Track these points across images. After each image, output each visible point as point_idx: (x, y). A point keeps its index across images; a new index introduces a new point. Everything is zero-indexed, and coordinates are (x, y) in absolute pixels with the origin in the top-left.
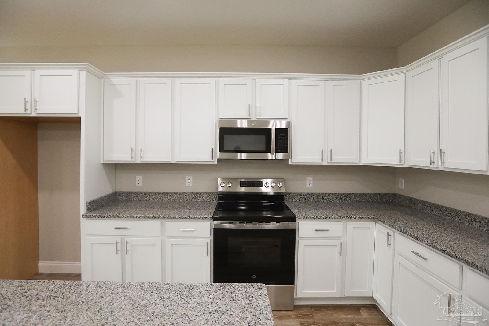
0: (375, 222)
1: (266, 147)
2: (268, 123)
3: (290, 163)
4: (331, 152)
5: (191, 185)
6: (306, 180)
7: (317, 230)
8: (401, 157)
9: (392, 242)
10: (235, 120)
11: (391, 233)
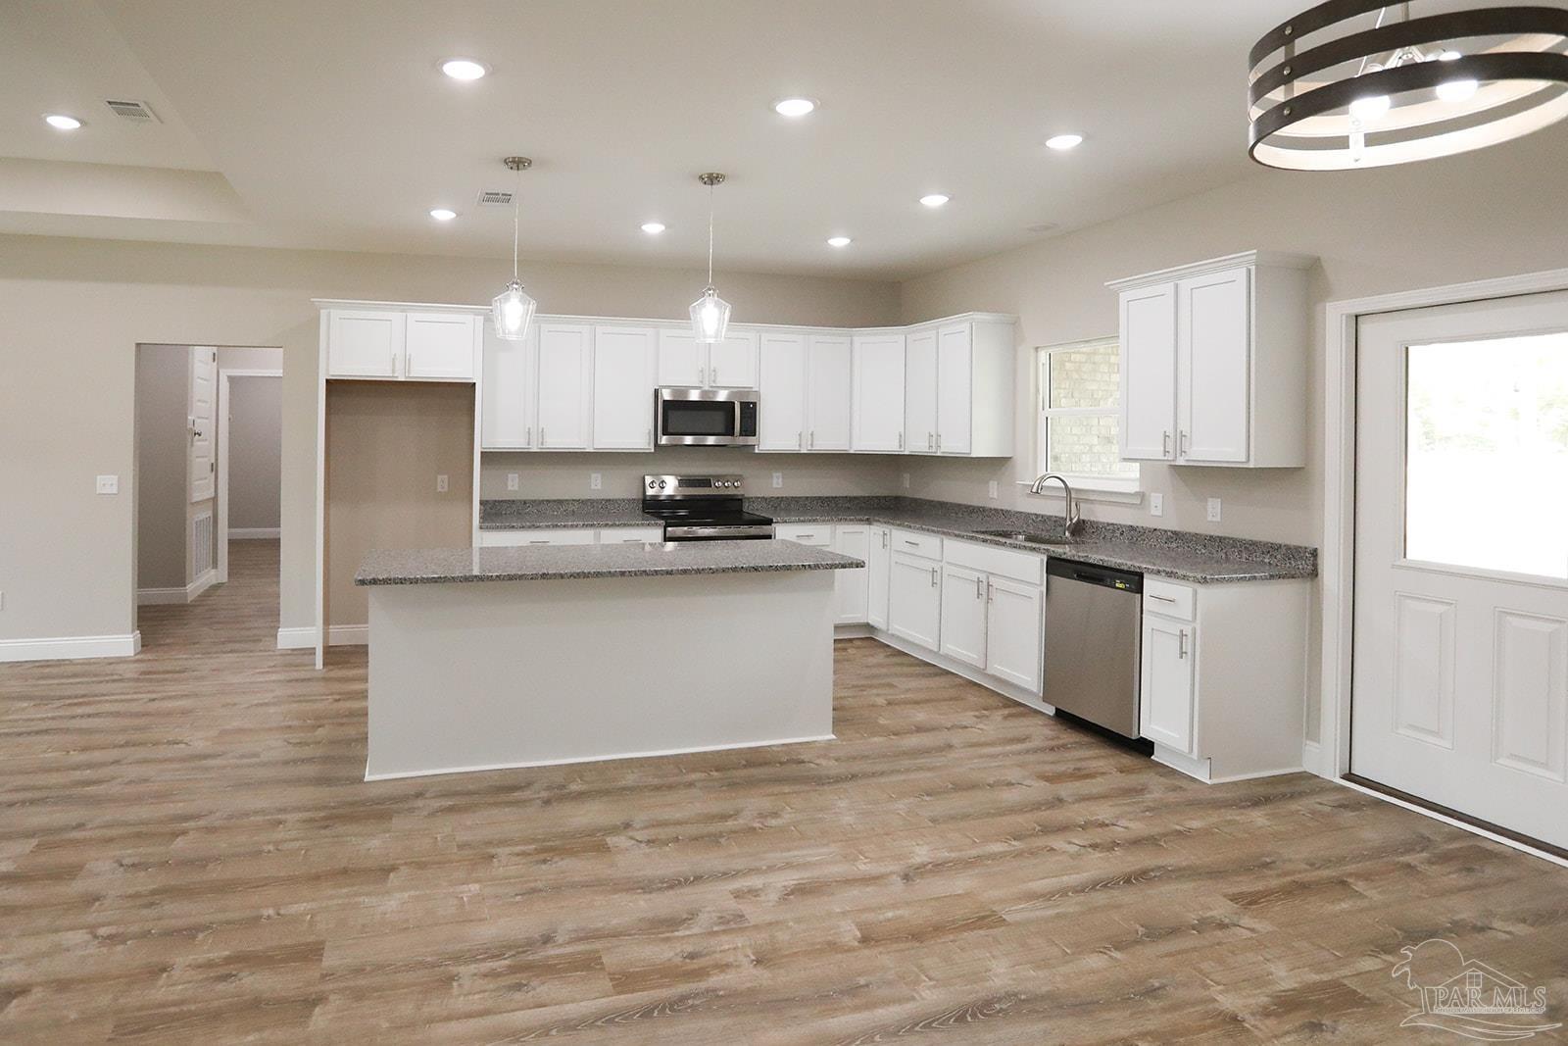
0: (870, 524)
1: (727, 427)
2: (715, 393)
3: (757, 451)
4: (812, 435)
5: (599, 487)
6: (772, 477)
7: (798, 536)
8: (900, 441)
9: (887, 542)
10: (685, 390)
11: (887, 531)
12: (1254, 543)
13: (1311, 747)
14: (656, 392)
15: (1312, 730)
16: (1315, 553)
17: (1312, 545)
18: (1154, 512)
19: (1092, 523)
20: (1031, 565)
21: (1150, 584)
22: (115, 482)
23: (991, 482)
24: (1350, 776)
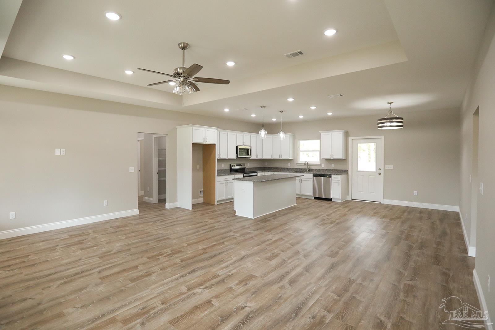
1: (247, 154)
3: (250, 158)
4: (258, 155)
12: (339, 170)
13: (348, 196)
14: (237, 147)
15: (348, 194)
16: (348, 171)
17: (347, 170)
18: (322, 167)
19: (312, 169)
20: (311, 175)
21: (332, 176)
22: (134, 169)
23: (289, 163)
24: (352, 199)
